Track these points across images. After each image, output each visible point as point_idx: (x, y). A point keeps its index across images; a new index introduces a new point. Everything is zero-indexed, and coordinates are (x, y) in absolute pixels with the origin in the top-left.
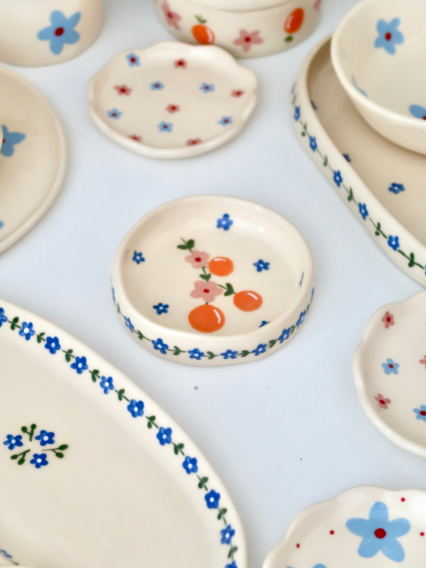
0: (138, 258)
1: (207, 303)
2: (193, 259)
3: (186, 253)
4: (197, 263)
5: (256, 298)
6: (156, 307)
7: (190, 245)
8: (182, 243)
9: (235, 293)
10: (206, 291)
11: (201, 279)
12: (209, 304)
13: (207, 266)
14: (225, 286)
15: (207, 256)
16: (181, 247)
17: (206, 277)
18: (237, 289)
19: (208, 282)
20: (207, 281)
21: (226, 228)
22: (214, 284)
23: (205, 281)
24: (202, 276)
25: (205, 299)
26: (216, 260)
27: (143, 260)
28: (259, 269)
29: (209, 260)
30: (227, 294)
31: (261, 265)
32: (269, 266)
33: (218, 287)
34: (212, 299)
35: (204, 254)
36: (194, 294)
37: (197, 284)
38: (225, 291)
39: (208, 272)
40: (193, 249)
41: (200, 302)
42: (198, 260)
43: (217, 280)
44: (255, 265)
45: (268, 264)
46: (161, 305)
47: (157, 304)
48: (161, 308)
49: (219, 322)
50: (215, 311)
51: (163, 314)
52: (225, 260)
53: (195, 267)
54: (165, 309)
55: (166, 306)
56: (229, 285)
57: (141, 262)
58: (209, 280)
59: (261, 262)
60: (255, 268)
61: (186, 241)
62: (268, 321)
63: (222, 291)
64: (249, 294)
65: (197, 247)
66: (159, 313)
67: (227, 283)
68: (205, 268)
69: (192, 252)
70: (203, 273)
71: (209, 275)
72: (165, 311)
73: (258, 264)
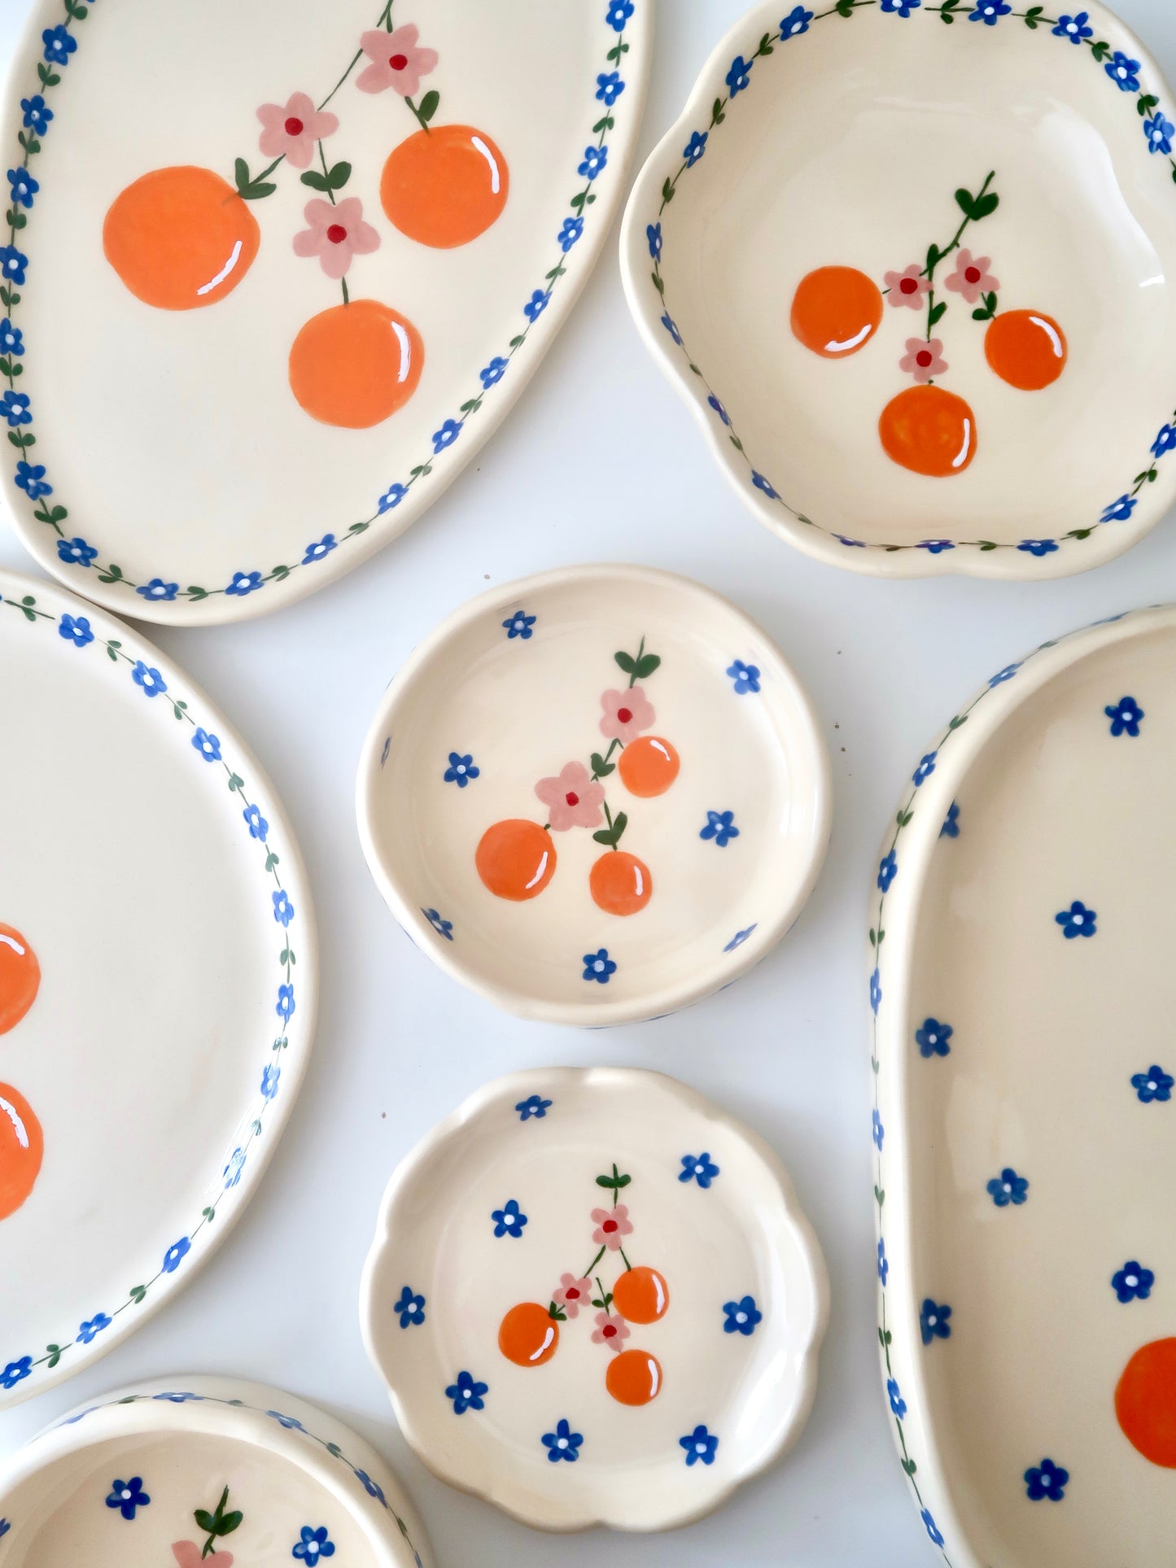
0: (519, 625)
1: (547, 826)
2: (615, 708)
3: (619, 679)
4: (615, 720)
5: (639, 891)
6: (454, 759)
7: (640, 666)
8: (633, 653)
9: (615, 848)
10: (572, 799)
11: (587, 764)
12: (550, 831)
13: (625, 745)
14: (614, 817)
15: (650, 719)
16: (623, 659)
17: (601, 767)
18: (626, 844)
19: (595, 781)
20: (595, 777)
21: (739, 687)
22: (600, 793)
23: (592, 773)
24: (596, 759)
25: (553, 815)
26: (654, 744)
27: (527, 634)
28: (707, 833)
29: (643, 734)
30: (600, 837)
31: (719, 827)
32: (731, 841)
33: (602, 808)
34: (565, 827)
35: (648, 709)
36: (545, 789)
37: (571, 770)
38: (605, 826)
39: (615, 759)
40: (639, 682)
41: (537, 813)
42: (625, 716)
43: (615, 793)
44: (710, 814)
45: (734, 833)
46: (467, 760)
47: (462, 754)
48: (462, 769)
49: (529, 886)
50: (546, 854)
51: (455, 783)
52: (668, 759)
53: (604, 728)
54: (467, 777)
55: (474, 773)
56: (622, 821)
57: (518, 638)
58: (599, 778)
59: (727, 817)
60: (704, 822)
61: (646, 652)
62: (611, 958)
63: (598, 822)
64: (637, 871)
65: (650, 685)
66: (450, 776)
67: (625, 812)
68: (617, 746)
69: (631, 687)
70: (604, 756)
71: (612, 767)
72: (462, 780)
73: (716, 819)
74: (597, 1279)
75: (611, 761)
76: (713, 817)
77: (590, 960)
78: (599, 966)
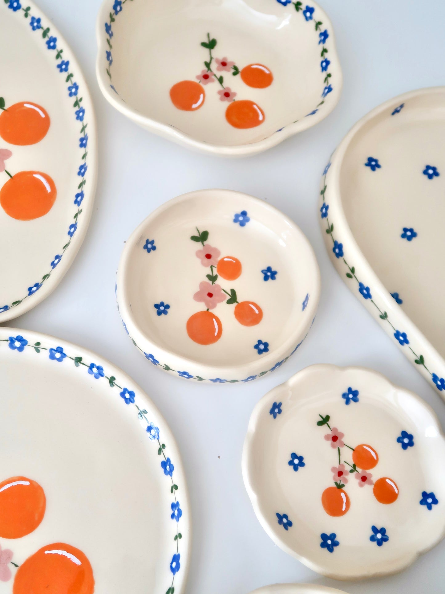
0: (150, 246)
1: (208, 310)
2: (203, 256)
3: (198, 246)
4: (206, 260)
5: (257, 312)
6: (157, 306)
7: (203, 237)
8: (196, 234)
9: (237, 302)
10: (210, 295)
11: (207, 280)
12: (210, 311)
13: (216, 266)
14: (230, 293)
15: (218, 253)
16: (194, 238)
17: (213, 278)
18: (240, 298)
19: (214, 284)
20: (213, 283)
21: (242, 224)
22: (218, 286)
23: (211, 282)
24: (209, 276)
25: (207, 304)
26: (226, 260)
27: (154, 248)
28: (266, 278)
29: (219, 259)
30: (229, 302)
31: (269, 274)
32: (276, 276)
33: (223, 292)
34: (214, 306)
35: (215, 250)
36: (198, 297)
37: (202, 285)
38: (228, 297)
39: (215, 272)
40: (205, 243)
41: (201, 307)
42: (208, 256)
43: (224, 284)
44: (262, 271)
45: (275, 273)
46: (162, 304)
47: (158, 303)
48: (162, 308)
49: (216, 334)
50: (214, 320)
51: (163, 315)
52: (234, 262)
53: (204, 265)
54: (166, 310)
55: (168, 307)
56: (233, 292)
57: (152, 251)
58: (215, 282)
59: (269, 269)
60: (262, 276)
61: (201, 231)
62: (264, 341)
63: (225, 297)
64: (251, 306)
65: (210, 241)
66: (159, 313)
67: (232, 288)
68: (213, 268)
69: (204, 246)
70: (210, 274)
71: (216, 276)
72: (165, 312)
73: (266, 272)
74: (345, 462)
75: (215, 274)
76: (264, 272)
77: (256, 347)
78: (262, 347)
